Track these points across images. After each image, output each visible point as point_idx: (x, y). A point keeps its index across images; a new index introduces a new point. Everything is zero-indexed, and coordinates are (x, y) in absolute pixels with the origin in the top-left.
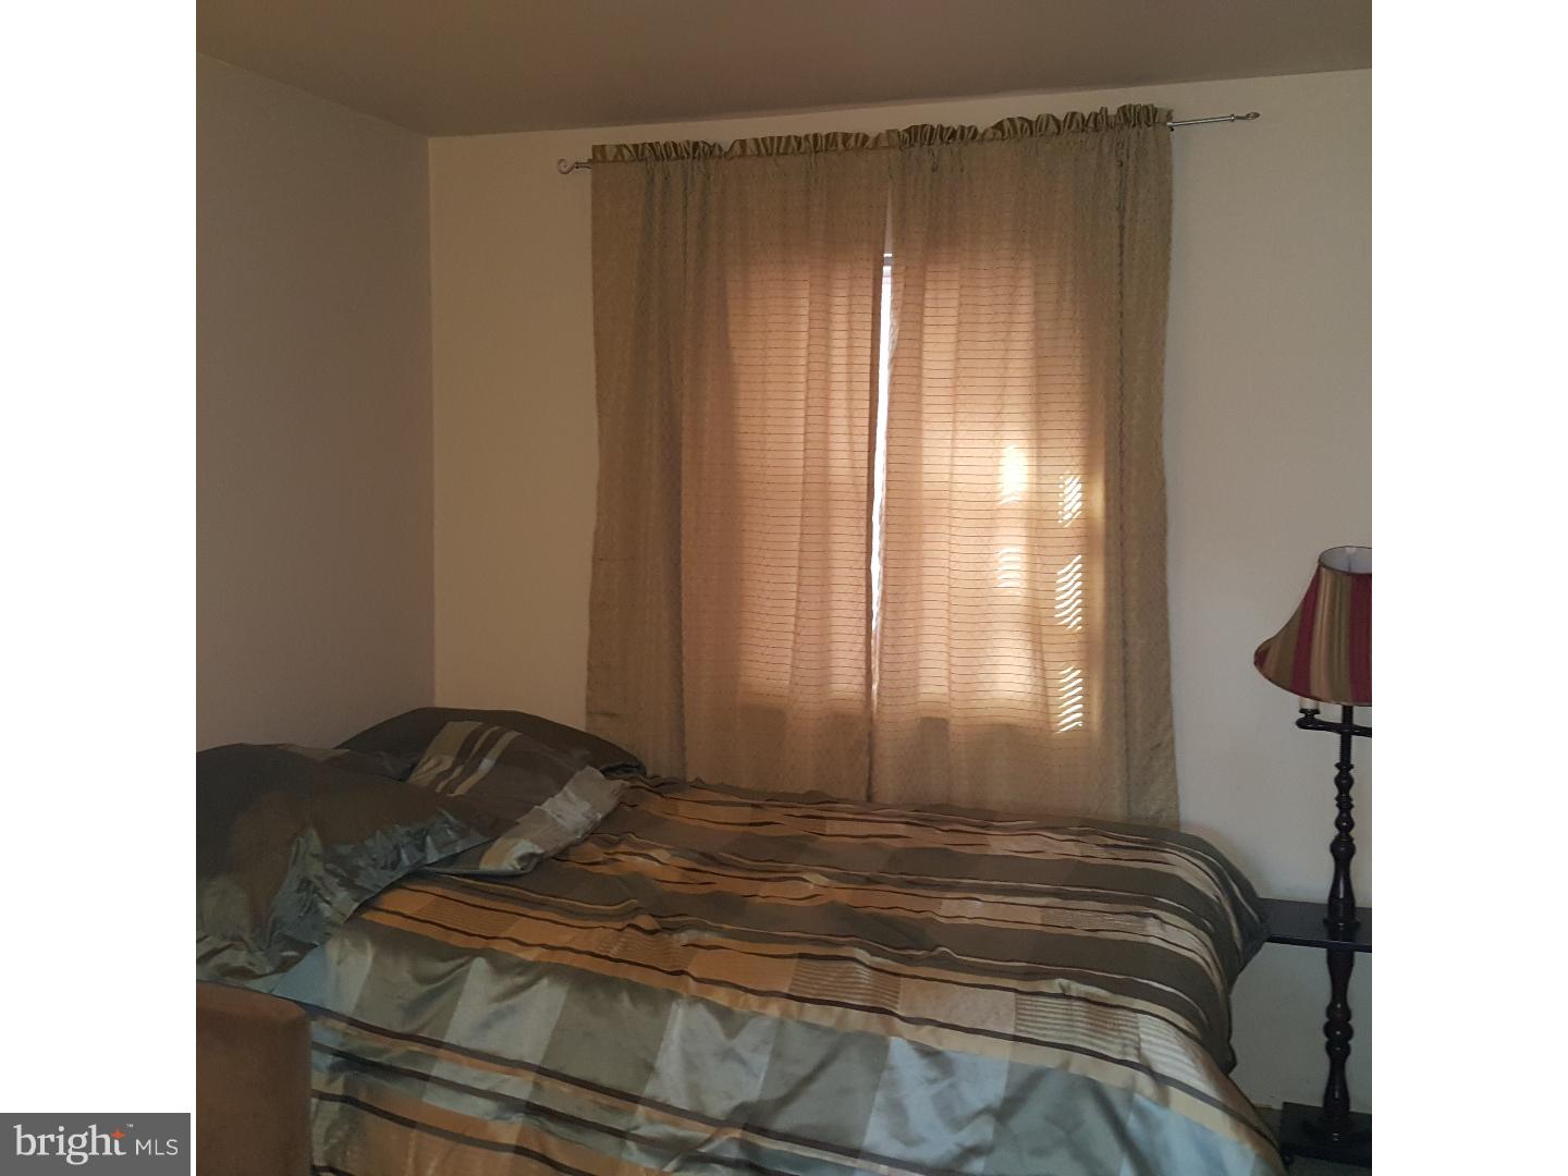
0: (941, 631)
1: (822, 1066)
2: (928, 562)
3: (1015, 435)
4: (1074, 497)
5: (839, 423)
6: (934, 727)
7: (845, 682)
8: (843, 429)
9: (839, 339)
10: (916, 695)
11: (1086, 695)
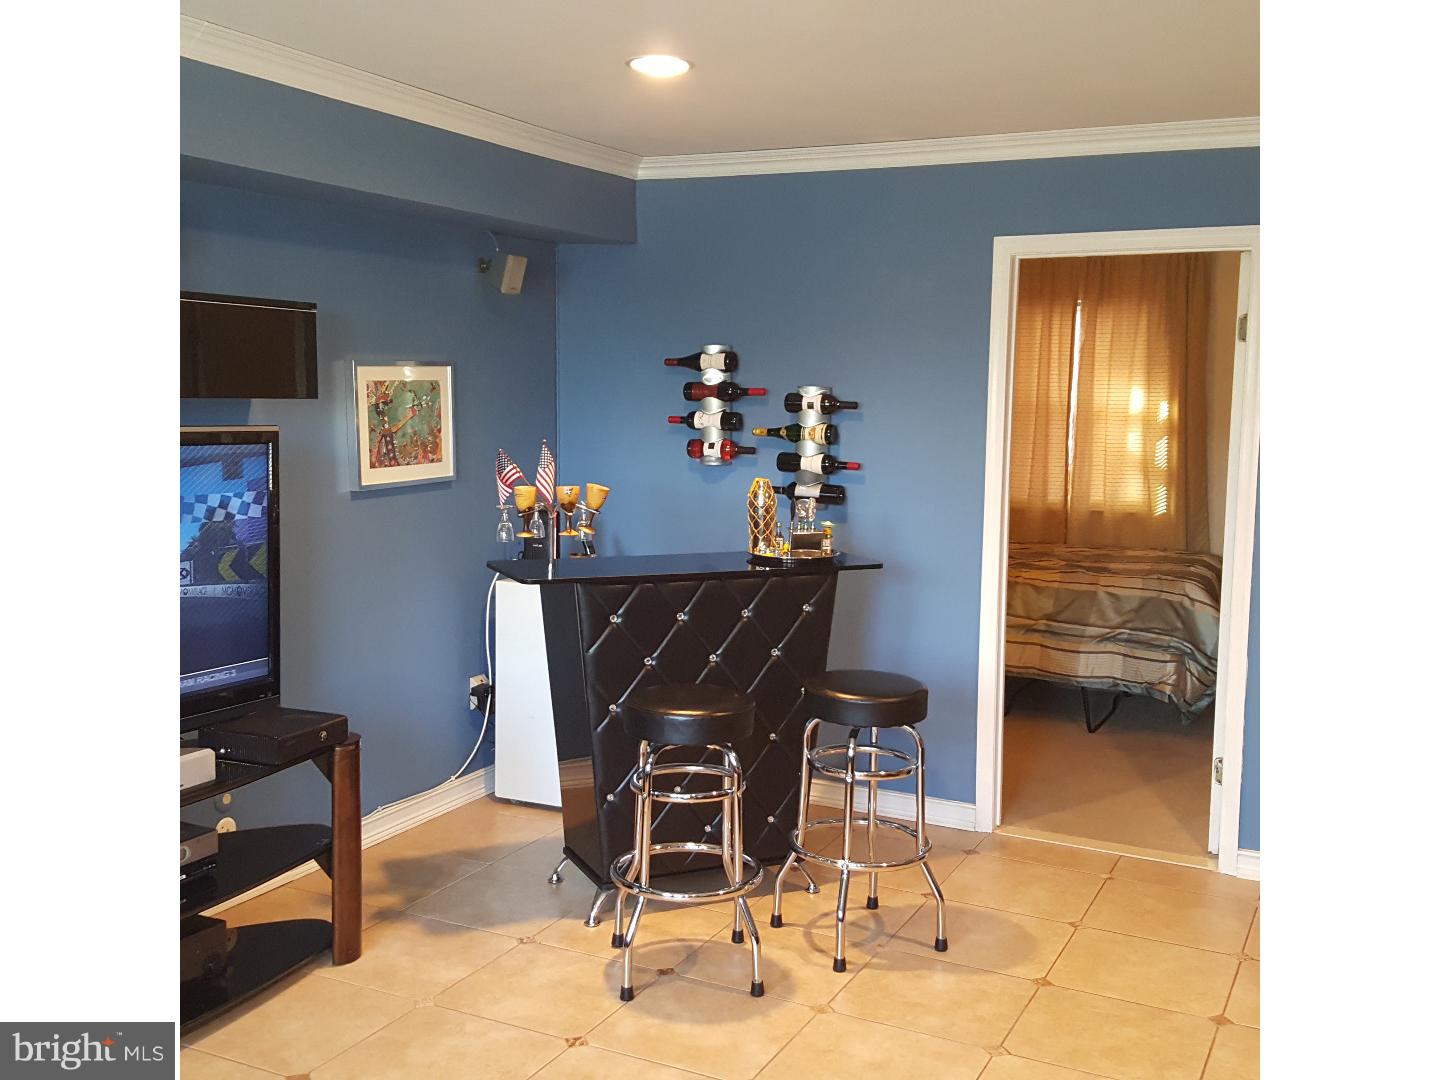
0: (1101, 472)
1: (1073, 601)
2: (1095, 440)
3: (1137, 383)
4: (1165, 410)
5: (1054, 377)
6: (1096, 515)
7: (1055, 496)
8: (1056, 380)
9: (1055, 339)
10: (1088, 501)
11: (1168, 498)
